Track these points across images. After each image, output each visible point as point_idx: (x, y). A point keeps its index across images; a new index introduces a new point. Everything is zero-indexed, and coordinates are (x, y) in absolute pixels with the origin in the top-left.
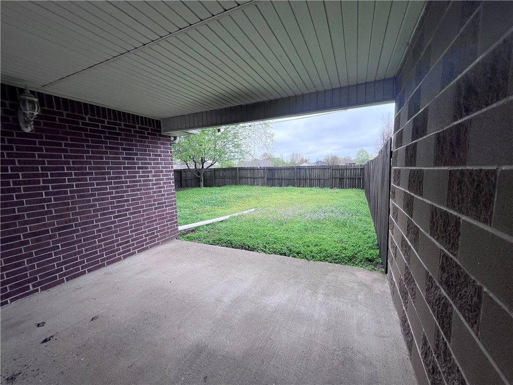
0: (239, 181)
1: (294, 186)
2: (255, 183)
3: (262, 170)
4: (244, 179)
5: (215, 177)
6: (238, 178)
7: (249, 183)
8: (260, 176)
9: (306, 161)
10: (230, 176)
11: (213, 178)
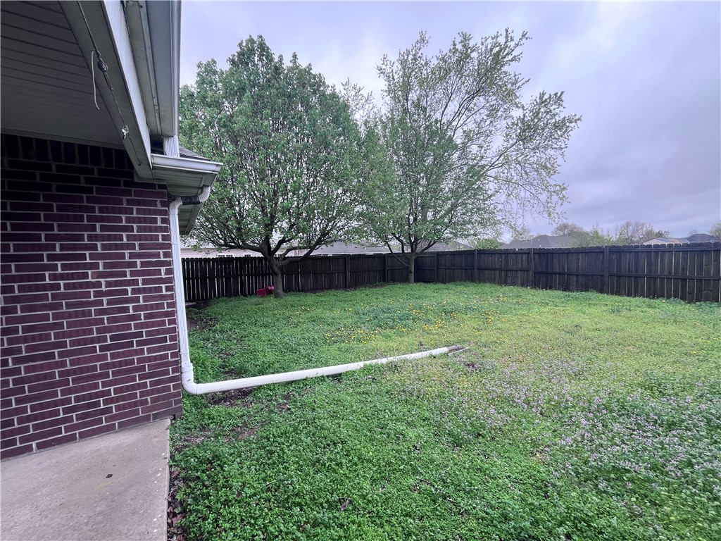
0: (479, 275)
1: (601, 291)
2: (509, 280)
3: (524, 256)
4: (487, 272)
5: (438, 266)
6: (476, 269)
7: (497, 279)
8: (520, 266)
9: (660, 235)
10: (463, 265)
11: (435, 269)
